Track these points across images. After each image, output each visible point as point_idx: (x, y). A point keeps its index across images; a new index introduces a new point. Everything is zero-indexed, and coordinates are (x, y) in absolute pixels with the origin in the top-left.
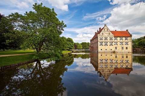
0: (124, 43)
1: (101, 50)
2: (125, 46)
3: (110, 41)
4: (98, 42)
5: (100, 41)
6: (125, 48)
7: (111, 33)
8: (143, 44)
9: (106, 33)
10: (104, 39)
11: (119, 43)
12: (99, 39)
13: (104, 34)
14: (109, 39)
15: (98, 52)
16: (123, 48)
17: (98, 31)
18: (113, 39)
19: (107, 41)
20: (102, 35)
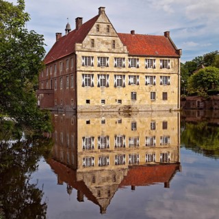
0: (157, 80)
1: (88, 102)
2: (159, 90)
3: (116, 70)
4: (76, 72)
5: (83, 68)
6: (159, 95)
7: (118, 40)
8: (206, 81)
9: (103, 42)
10: (95, 62)
11: (142, 80)
12: (80, 61)
13: (96, 43)
14: (111, 62)
15: (76, 109)
16: (153, 95)
17: (67, 30)
18: (126, 63)
19: (105, 69)
20: (89, 47)
